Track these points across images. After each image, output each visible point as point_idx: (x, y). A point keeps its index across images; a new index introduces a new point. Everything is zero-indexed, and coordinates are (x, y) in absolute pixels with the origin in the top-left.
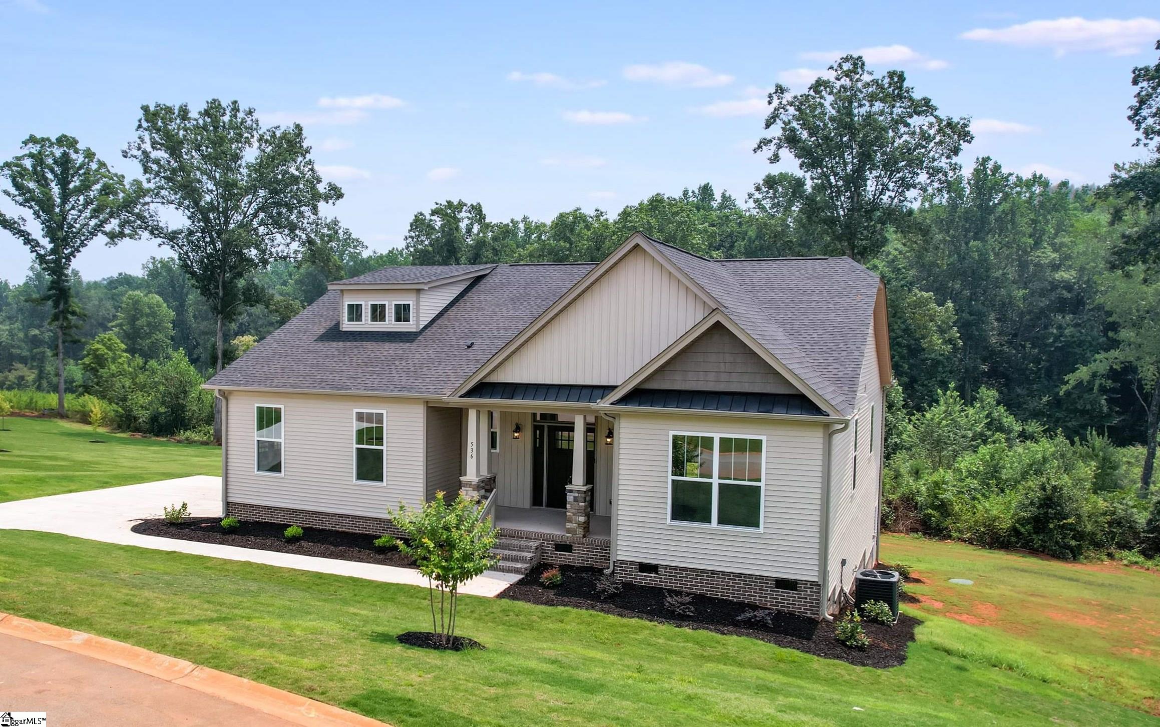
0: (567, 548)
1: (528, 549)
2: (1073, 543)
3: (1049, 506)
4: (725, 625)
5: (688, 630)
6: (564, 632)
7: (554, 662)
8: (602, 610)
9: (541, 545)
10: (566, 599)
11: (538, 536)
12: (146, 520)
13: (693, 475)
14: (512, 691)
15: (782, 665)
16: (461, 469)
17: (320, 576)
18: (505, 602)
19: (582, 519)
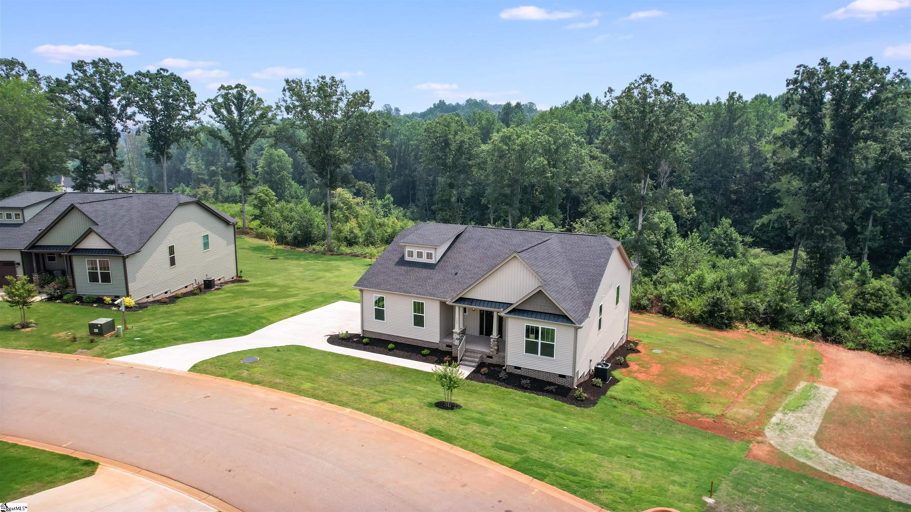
0: (491, 357)
1: (477, 358)
2: (726, 322)
3: (715, 306)
4: (540, 391)
5: (527, 394)
6: (487, 394)
7: (480, 413)
8: (500, 385)
9: (482, 356)
10: (489, 380)
11: (481, 352)
12: (331, 336)
13: (532, 338)
14: (467, 427)
15: (555, 408)
16: (453, 327)
17: (404, 368)
18: (469, 381)
19: (496, 348)
